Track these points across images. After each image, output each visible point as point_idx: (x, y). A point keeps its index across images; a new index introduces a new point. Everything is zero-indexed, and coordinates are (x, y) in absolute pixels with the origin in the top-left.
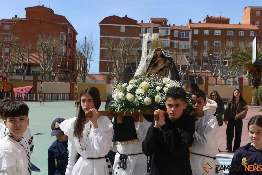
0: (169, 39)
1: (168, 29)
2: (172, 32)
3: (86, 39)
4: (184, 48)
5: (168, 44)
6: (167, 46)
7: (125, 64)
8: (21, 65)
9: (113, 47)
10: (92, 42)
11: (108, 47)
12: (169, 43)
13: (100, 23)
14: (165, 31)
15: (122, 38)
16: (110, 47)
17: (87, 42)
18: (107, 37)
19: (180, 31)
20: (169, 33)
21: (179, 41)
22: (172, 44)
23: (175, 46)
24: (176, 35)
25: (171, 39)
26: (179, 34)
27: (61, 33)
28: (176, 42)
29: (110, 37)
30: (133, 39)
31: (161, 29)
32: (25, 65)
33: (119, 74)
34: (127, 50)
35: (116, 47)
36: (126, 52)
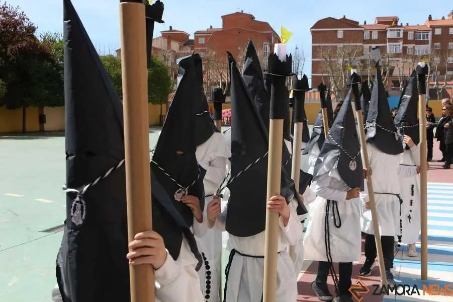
0: (401, 43)
1: (400, 30)
2: (405, 33)
3: (296, 48)
4: (421, 53)
5: (400, 50)
6: (398, 52)
7: (345, 78)
8: (219, 85)
9: (330, 57)
10: (303, 52)
11: (323, 57)
12: (401, 48)
13: (312, 28)
14: (395, 33)
15: (341, 45)
16: (327, 57)
17: (297, 52)
18: (323, 45)
19: (416, 32)
20: (401, 36)
21: (414, 45)
22: (405, 49)
23: (410, 52)
24: (410, 37)
25: (403, 44)
26: (415, 36)
27: (265, 43)
28: (410, 46)
29: (326, 44)
30: (356, 46)
31: (391, 30)
32: (224, 84)
33: (339, 91)
34: (348, 59)
35: (334, 57)
36: (346, 62)
